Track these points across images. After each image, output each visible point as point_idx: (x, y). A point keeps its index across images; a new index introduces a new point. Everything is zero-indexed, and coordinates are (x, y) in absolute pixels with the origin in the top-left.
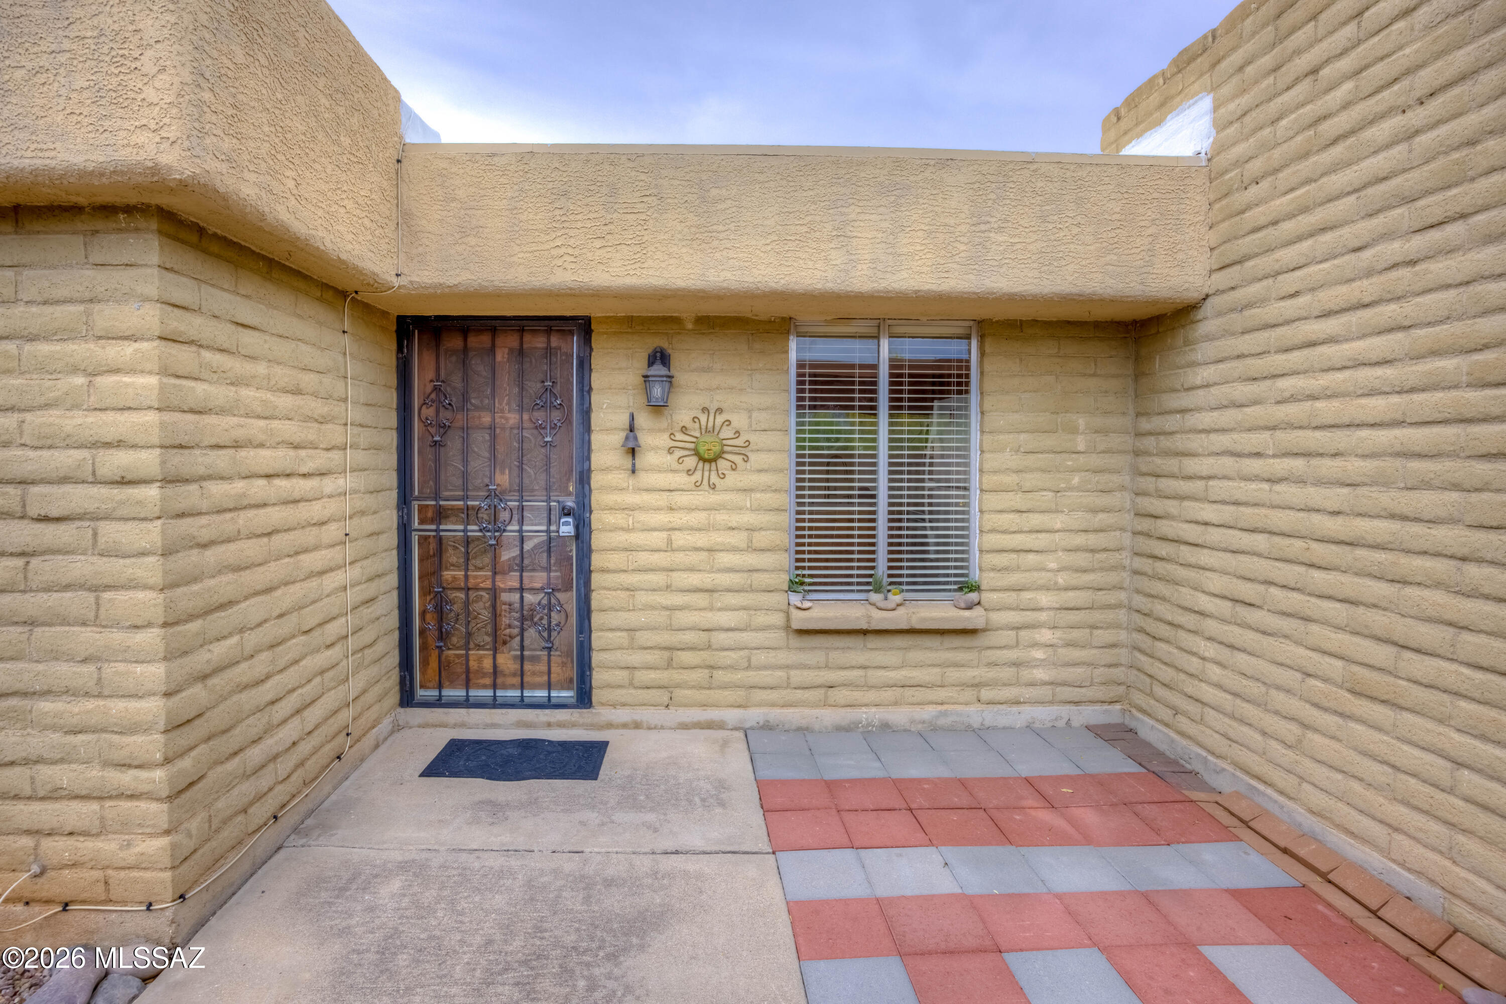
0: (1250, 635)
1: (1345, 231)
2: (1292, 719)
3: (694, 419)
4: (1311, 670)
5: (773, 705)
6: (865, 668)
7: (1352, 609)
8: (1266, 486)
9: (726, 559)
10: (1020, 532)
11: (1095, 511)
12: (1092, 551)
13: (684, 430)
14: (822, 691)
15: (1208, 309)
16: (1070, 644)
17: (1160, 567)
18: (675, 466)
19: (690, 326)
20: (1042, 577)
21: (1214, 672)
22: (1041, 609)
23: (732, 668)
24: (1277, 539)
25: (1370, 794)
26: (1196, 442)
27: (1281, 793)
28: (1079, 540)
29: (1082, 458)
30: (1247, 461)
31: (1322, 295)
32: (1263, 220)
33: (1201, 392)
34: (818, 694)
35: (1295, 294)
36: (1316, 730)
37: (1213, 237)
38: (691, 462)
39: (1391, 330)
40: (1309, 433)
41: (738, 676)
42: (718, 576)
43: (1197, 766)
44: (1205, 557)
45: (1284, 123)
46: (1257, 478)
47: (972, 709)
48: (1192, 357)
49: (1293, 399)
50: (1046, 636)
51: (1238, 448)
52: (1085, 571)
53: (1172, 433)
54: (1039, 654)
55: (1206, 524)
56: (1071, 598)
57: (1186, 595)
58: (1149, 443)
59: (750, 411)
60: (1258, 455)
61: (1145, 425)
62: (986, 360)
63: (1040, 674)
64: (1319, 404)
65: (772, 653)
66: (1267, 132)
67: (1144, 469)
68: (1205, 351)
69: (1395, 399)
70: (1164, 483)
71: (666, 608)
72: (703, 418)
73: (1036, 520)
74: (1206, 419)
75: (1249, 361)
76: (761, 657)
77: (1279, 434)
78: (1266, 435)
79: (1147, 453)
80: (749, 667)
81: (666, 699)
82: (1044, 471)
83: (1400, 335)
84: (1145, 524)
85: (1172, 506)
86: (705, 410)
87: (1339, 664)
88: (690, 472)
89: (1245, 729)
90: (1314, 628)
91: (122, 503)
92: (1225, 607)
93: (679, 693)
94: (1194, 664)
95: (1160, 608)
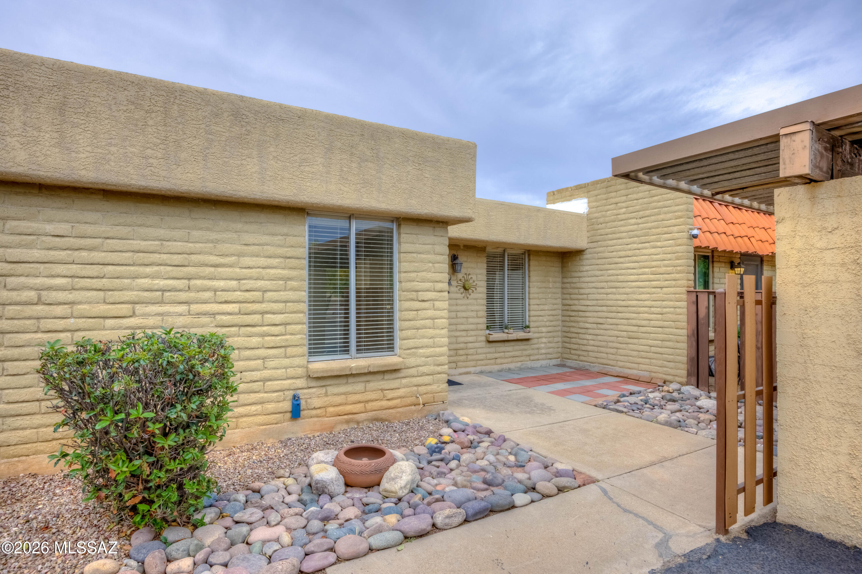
0: (602, 331)
1: (624, 240)
2: (614, 348)
3: (463, 277)
4: (619, 336)
5: (483, 365)
6: (504, 352)
7: (628, 320)
8: (605, 295)
9: (471, 320)
10: (538, 310)
11: (554, 304)
12: (553, 316)
13: (460, 280)
14: (494, 360)
15: (587, 251)
16: (549, 342)
17: (572, 318)
18: (458, 291)
19: (462, 248)
20: (543, 323)
21: (592, 342)
22: (543, 333)
23: (472, 354)
24: (609, 307)
25: (634, 359)
26: (583, 285)
27: (612, 366)
28: (551, 313)
29: (551, 290)
30: (600, 290)
31: (619, 253)
32: (603, 233)
33: (585, 273)
34: (492, 361)
35: (612, 252)
36: (620, 349)
37: (588, 234)
38: (462, 290)
39: (635, 262)
40: (617, 283)
41: (474, 357)
42: (469, 326)
43: (587, 368)
44: (588, 314)
45: (609, 212)
46: (603, 294)
47: (529, 362)
48: (582, 263)
49: (612, 275)
50: (544, 340)
51: (597, 287)
52: (552, 321)
53: (576, 283)
54: (543, 345)
55: (588, 306)
56: (549, 329)
57: (582, 325)
58: (568, 285)
59: (476, 275)
60: (603, 288)
61: (565, 280)
62: (531, 262)
63: (543, 351)
64: (619, 277)
65: (482, 349)
66: (604, 213)
67: (566, 292)
68: (585, 262)
69: (636, 276)
70: (572, 296)
71: (456, 337)
72: (465, 276)
73: (542, 307)
74: (587, 279)
75: (599, 266)
76: (480, 351)
77: (609, 283)
78: (605, 283)
79: (566, 288)
80: (477, 354)
81: (455, 366)
82: (543, 293)
83: (637, 264)
84: (567, 308)
85: (576, 302)
86: (466, 274)
87: (625, 333)
88: (462, 293)
89: (601, 354)
90: (619, 326)
91: (440, 297)
92: (595, 326)
93: (459, 364)
94: (585, 342)
95: (572, 330)
